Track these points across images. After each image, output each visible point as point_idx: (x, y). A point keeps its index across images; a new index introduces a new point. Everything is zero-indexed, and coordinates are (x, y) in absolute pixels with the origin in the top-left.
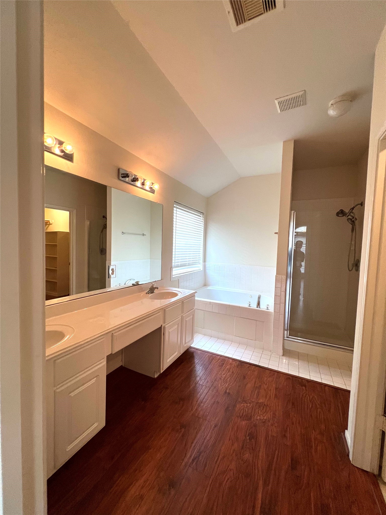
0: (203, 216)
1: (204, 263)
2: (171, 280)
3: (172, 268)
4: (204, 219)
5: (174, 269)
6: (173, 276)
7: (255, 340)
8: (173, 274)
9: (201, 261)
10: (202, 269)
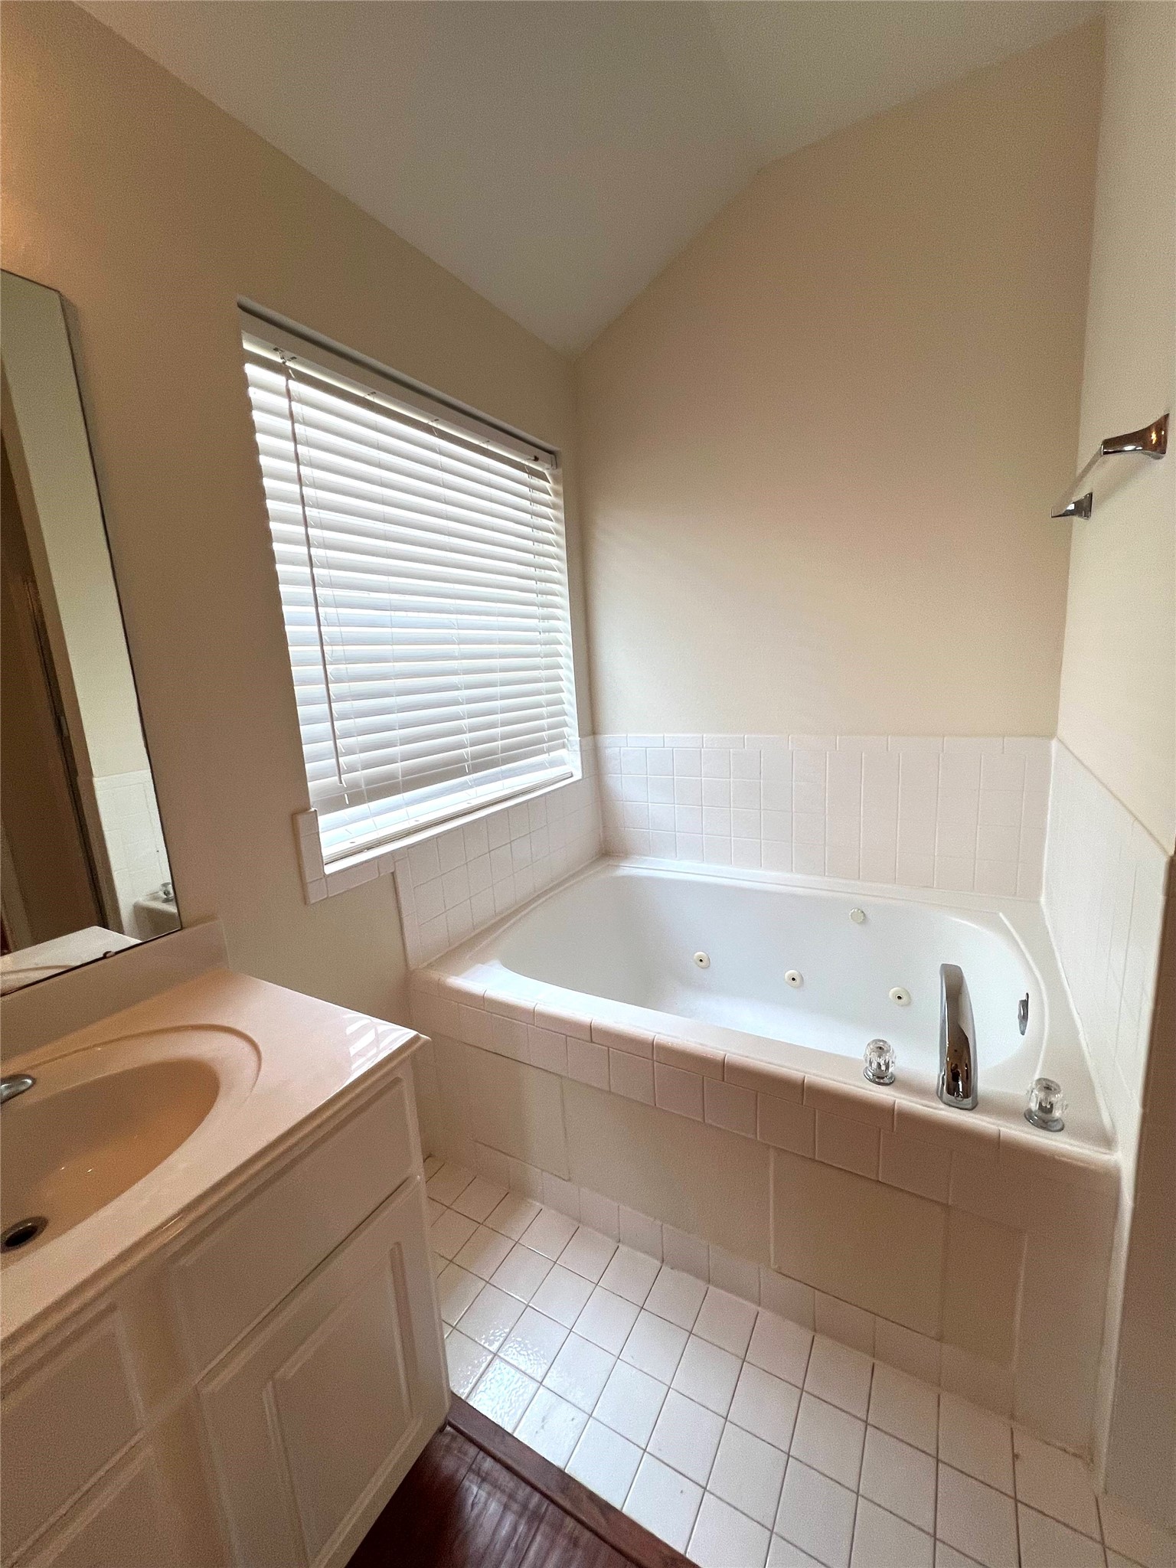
0: (555, 472)
1: (590, 738)
2: (305, 899)
3: (302, 820)
4: (560, 488)
5: (323, 820)
6: (329, 870)
7: (940, 1338)
8: (327, 852)
9: (572, 733)
10: (578, 775)
